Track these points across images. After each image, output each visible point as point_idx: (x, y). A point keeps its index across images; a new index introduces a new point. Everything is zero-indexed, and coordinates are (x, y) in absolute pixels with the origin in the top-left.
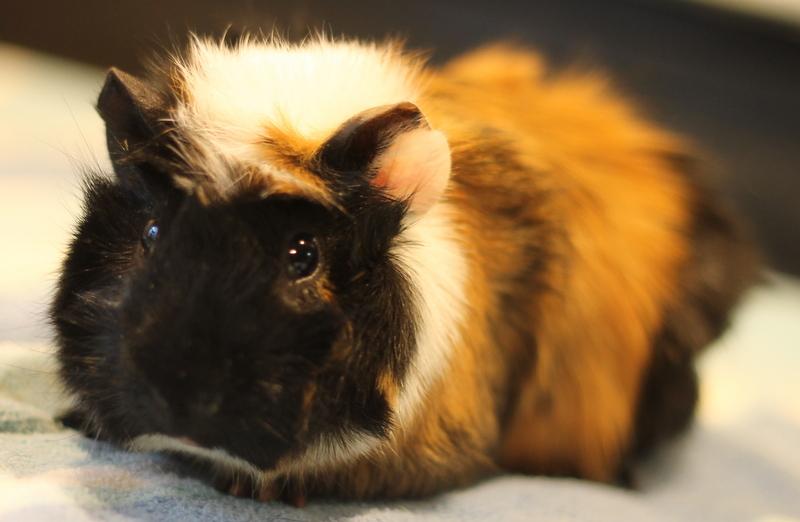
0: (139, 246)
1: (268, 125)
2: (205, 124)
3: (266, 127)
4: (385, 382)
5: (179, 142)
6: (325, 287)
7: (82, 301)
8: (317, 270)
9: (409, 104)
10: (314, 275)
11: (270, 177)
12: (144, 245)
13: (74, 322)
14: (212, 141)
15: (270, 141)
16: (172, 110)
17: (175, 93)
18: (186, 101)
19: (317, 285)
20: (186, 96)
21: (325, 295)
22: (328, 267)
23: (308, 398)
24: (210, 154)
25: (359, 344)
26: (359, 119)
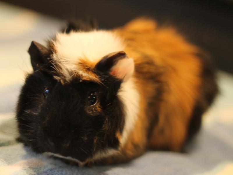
0: (42, 96)
1: (80, 59)
2: (61, 59)
3: (79, 59)
4: (118, 135)
5: (54, 65)
6: (99, 107)
7: (26, 112)
8: (97, 102)
9: (122, 52)
10: (96, 103)
11: (82, 75)
12: (44, 95)
13: (24, 119)
14: (64, 64)
15: (81, 63)
16: (51, 55)
17: (52, 50)
18: (56, 52)
19: (97, 107)
20: (55, 50)
21: (99, 109)
22: (100, 101)
23: (95, 141)
24: (63, 68)
25: (110, 124)
26: (107, 56)
